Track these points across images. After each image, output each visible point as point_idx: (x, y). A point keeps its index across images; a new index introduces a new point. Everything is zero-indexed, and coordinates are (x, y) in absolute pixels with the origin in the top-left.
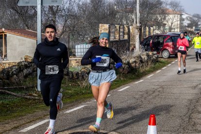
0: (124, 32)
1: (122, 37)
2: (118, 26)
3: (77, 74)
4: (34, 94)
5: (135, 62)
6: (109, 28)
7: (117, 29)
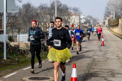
1: (45, 30)
2: (43, 23)
3: (24, 51)
4: (2, 61)
7: (42, 25)
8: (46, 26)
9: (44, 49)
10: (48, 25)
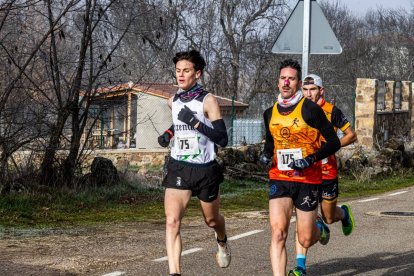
0: (401, 96)
1: (397, 105)
2: (391, 83)
3: (347, 162)
6: (377, 86)
7: (389, 89)
8: (401, 91)
9: (402, 159)
10: (407, 88)
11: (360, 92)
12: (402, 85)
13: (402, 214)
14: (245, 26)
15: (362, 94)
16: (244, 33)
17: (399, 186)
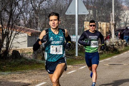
5: (115, 45)
8: (98, 26)
9: (106, 48)
10: (100, 24)
11: (86, 26)
12: (98, 24)
13: (115, 65)
14: (39, 4)
15: (86, 27)
16: (39, 6)
17: (107, 57)
